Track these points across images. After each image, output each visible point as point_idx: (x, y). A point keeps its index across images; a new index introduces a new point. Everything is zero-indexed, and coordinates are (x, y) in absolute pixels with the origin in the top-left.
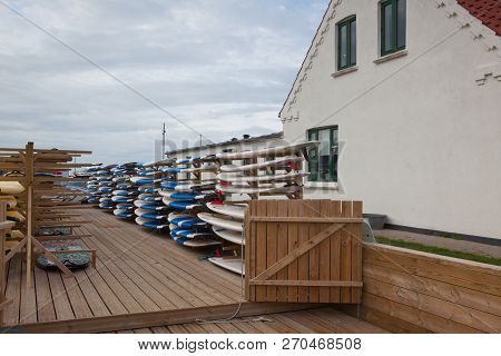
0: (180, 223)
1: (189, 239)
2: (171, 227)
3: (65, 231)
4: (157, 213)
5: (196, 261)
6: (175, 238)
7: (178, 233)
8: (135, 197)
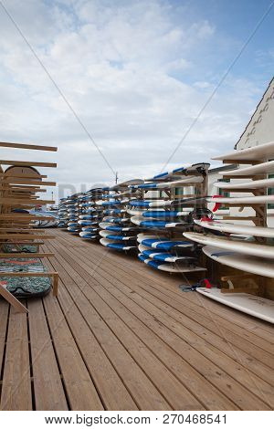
0: (154, 245)
1: (168, 264)
2: (141, 248)
3: (33, 248)
4: (123, 234)
5: (179, 291)
6: (146, 261)
7: (152, 255)
8: (100, 219)
